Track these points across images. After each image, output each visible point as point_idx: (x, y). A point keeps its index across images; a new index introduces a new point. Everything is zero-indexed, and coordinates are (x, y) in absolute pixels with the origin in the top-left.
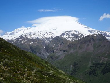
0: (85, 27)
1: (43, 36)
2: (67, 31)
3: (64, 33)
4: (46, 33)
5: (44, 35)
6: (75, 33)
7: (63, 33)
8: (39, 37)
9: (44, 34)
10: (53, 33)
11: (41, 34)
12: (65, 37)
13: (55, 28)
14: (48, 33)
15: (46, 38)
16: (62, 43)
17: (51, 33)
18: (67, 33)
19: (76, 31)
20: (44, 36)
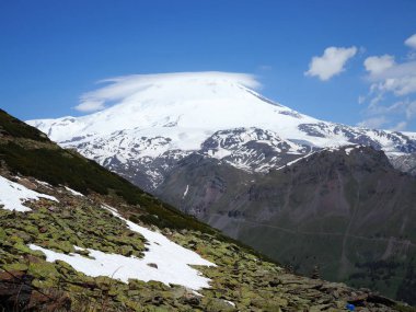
0: (283, 113)
1: (133, 150)
2: (225, 132)
3: (215, 138)
4: (144, 138)
5: (137, 146)
6: (254, 136)
7: (210, 139)
8: (119, 157)
9: (136, 142)
10: (168, 140)
11: (122, 146)
12: (222, 153)
13: (173, 120)
14: (150, 141)
15: (148, 160)
16: (217, 181)
17: (163, 140)
18: (224, 137)
19: (259, 132)
20: (137, 152)
